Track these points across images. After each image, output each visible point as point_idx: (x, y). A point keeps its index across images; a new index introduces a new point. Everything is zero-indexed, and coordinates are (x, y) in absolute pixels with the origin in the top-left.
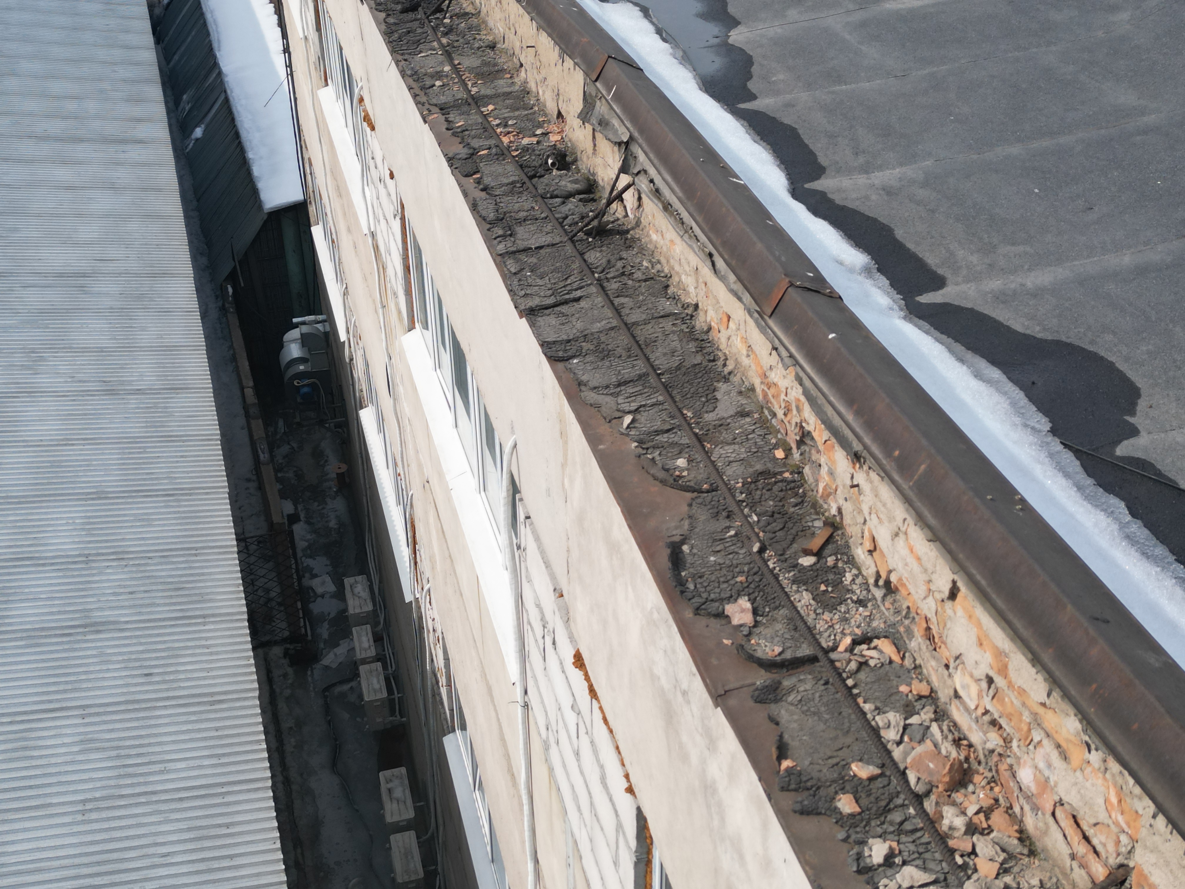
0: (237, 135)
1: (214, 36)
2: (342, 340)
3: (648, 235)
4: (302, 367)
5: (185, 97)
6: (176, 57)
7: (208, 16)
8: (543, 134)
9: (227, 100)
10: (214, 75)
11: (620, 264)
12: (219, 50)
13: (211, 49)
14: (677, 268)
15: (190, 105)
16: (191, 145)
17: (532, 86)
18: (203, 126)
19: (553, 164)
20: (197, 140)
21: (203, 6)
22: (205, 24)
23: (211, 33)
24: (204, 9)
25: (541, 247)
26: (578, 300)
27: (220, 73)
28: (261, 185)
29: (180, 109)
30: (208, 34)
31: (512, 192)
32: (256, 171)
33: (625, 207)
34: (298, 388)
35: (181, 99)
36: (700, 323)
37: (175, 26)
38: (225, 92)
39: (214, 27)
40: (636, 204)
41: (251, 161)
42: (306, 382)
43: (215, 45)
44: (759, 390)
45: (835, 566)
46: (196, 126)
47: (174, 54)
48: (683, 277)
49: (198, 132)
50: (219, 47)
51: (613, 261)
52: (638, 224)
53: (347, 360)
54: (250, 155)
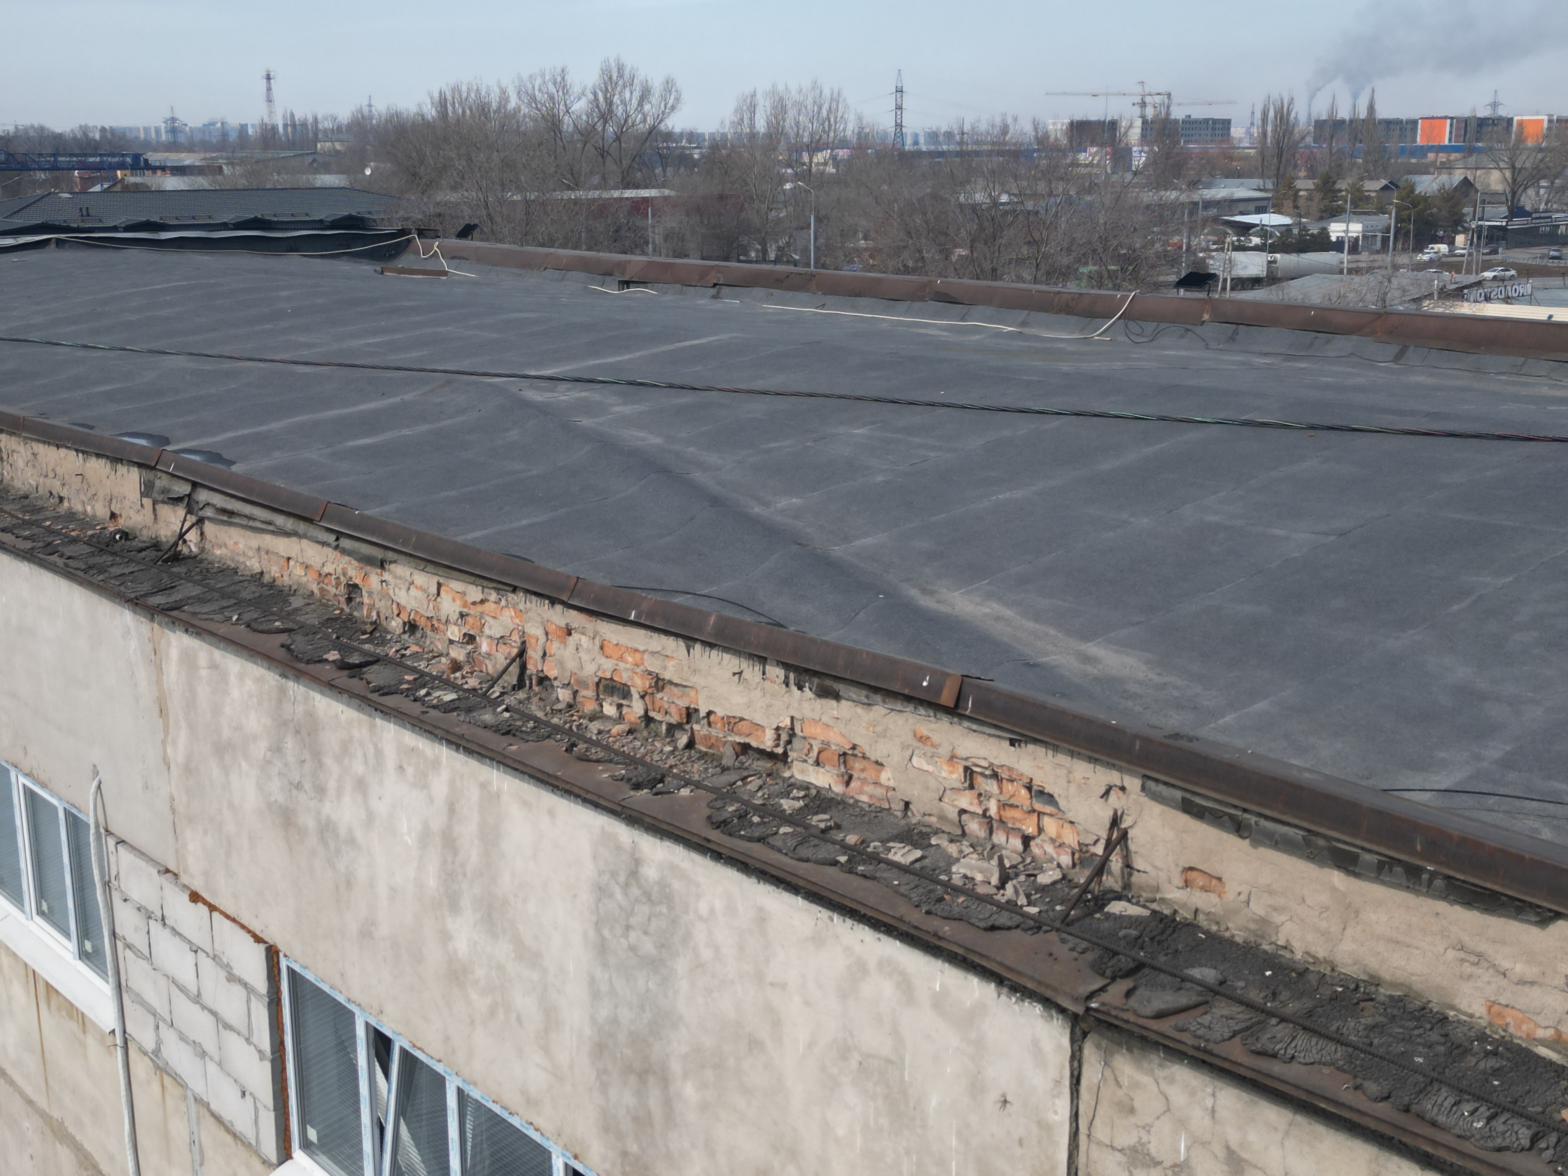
3: (213, 554)
8: (102, 529)
11: (197, 570)
14: (242, 559)
17: (78, 508)
19: (121, 538)
25: (132, 572)
26: (174, 587)
31: (93, 556)
33: (189, 547)
36: (267, 579)
40: (199, 538)
44: (316, 591)
45: (381, 635)
48: (248, 563)
51: (192, 569)
52: (203, 550)
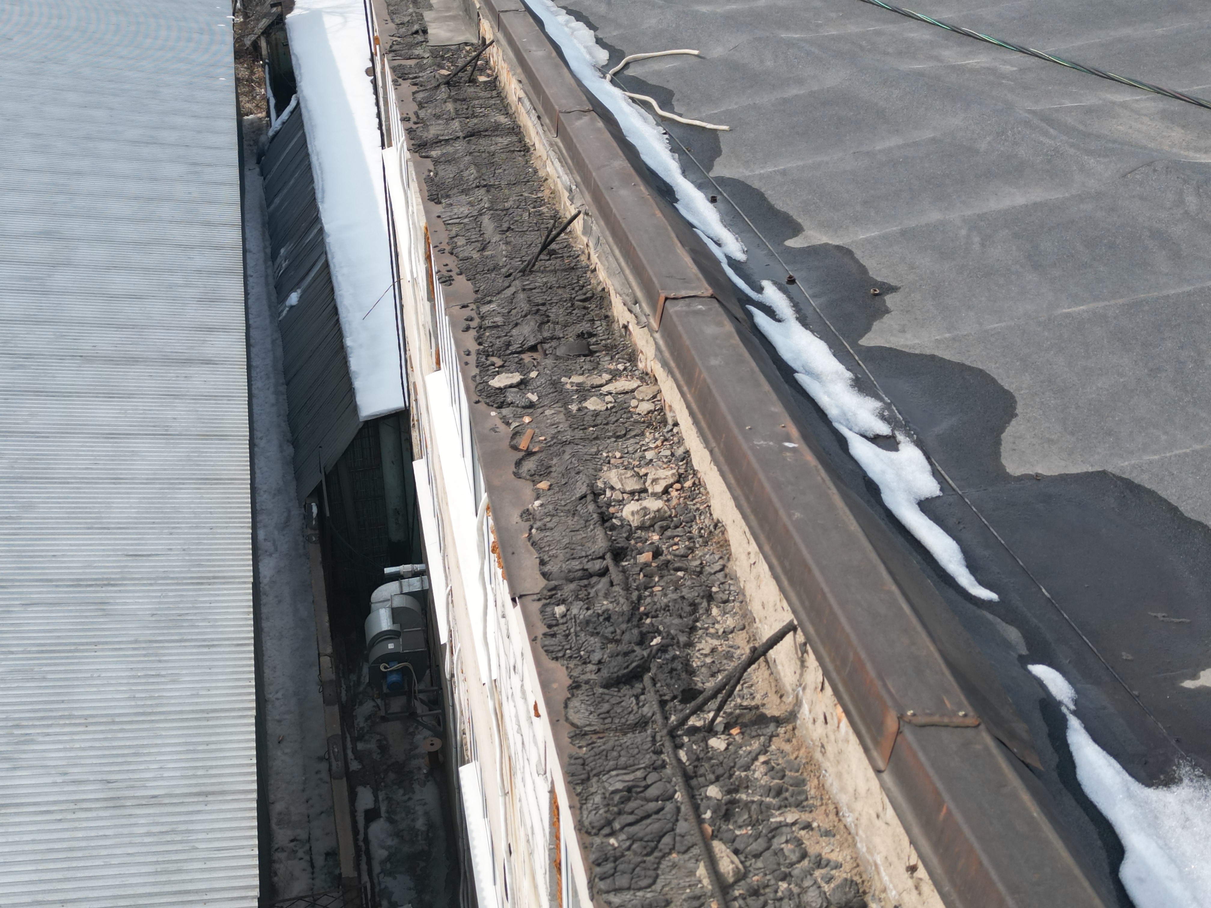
0: (335, 311)
1: (318, 184)
2: (442, 643)
4: (391, 646)
5: (282, 251)
6: (277, 201)
7: (314, 159)
9: (326, 265)
10: (316, 231)
12: (322, 202)
13: (314, 199)
15: (288, 261)
16: (285, 312)
18: (299, 291)
20: (292, 307)
21: (309, 146)
22: (309, 167)
23: (316, 180)
24: (310, 150)
27: (321, 230)
28: (358, 384)
29: (276, 266)
30: (312, 181)
32: (354, 364)
34: (385, 675)
35: (279, 253)
37: (278, 164)
38: (326, 254)
39: (319, 172)
41: (349, 350)
42: (396, 666)
43: (319, 195)
46: (293, 290)
47: (276, 196)
49: (294, 298)
50: (323, 198)
53: (448, 676)
54: (349, 342)
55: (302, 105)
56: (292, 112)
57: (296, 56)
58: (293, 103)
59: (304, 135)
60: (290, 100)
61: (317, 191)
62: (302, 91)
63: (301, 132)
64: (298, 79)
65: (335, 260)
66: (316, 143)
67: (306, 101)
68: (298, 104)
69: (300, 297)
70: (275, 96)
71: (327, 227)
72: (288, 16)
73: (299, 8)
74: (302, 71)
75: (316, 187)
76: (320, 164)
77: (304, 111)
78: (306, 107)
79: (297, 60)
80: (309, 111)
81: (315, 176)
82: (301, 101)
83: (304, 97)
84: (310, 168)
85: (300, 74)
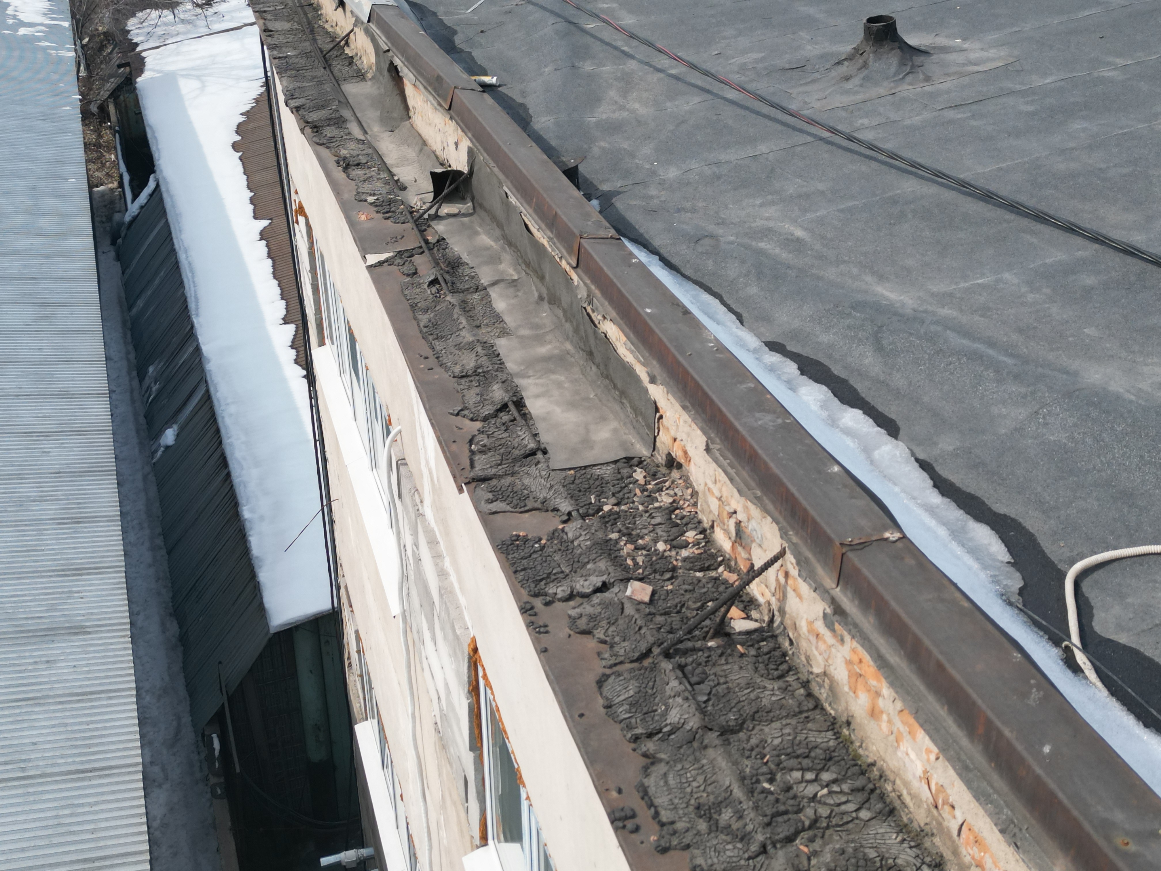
0: (223, 462)
1: (190, 291)
5: (151, 369)
6: (140, 303)
7: (182, 257)
9: (208, 398)
10: (191, 349)
12: (197, 315)
13: (185, 308)
15: (157, 386)
16: (160, 453)
18: (175, 427)
20: (167, 447)
21: (175, 241)
23: (186, 285)
24: (177, 246)
27: (198, 349)
29: (145, 387)
35: (147, 372)
37: (138, 257)
38: (207, 383)
39: (190, 275)
43: (192, 306)
46: (168, 424)
47: (138, 297)
49: (169, 436)
50: (197, 309)
55: (163, 188)
56: (151, 195)
57: (151, 127)
58: (151, 185)
59: (167, 225)
60: (148, 181)
61: (189, 300)
62: (161, 171)
63: (163, 222)
64: (156, 156)
65: (219, 395)
66: (183, 237)
67: (167, 183)
68: (158, 186)
69: (178, 435)
70: (129, 170)
71: (205, 349)
72: (139, 80)
73: (150, 70)
74: (160, 147)
75: (188, 295)
76: (190, 263)
77: (165, 196)
78: (168, 191)
79: (153, 132)
80: (171, 197)
81: (185, 281)
82: (161, 183)
83: (165, 179)
84: (178, 267)
85: (158, 149)
